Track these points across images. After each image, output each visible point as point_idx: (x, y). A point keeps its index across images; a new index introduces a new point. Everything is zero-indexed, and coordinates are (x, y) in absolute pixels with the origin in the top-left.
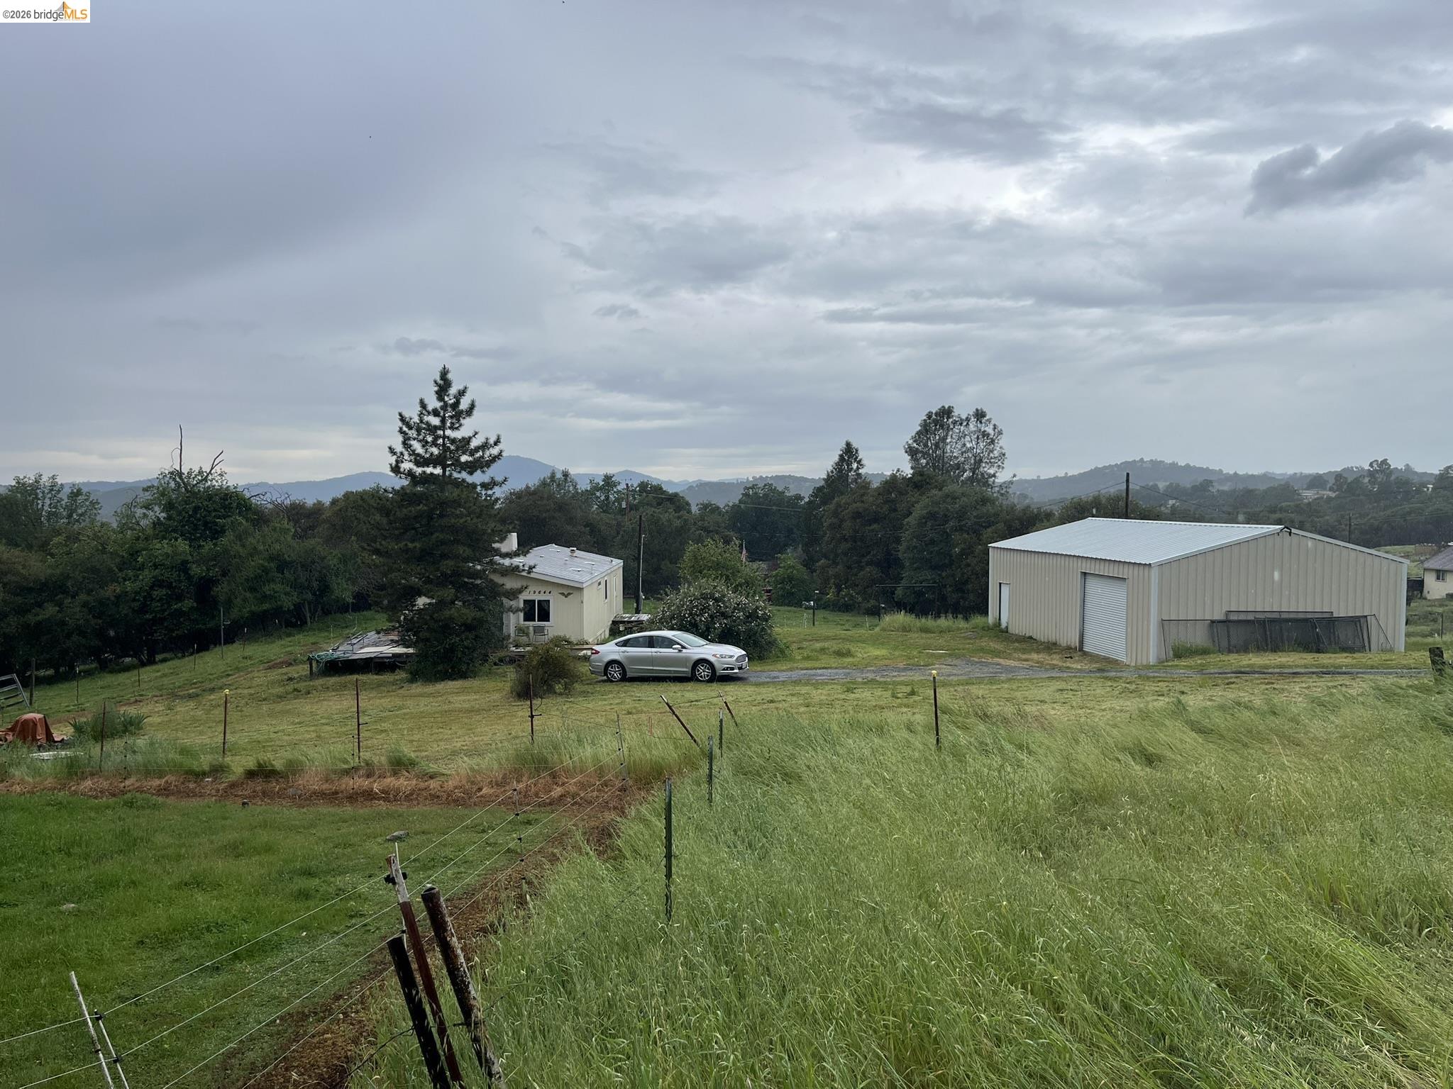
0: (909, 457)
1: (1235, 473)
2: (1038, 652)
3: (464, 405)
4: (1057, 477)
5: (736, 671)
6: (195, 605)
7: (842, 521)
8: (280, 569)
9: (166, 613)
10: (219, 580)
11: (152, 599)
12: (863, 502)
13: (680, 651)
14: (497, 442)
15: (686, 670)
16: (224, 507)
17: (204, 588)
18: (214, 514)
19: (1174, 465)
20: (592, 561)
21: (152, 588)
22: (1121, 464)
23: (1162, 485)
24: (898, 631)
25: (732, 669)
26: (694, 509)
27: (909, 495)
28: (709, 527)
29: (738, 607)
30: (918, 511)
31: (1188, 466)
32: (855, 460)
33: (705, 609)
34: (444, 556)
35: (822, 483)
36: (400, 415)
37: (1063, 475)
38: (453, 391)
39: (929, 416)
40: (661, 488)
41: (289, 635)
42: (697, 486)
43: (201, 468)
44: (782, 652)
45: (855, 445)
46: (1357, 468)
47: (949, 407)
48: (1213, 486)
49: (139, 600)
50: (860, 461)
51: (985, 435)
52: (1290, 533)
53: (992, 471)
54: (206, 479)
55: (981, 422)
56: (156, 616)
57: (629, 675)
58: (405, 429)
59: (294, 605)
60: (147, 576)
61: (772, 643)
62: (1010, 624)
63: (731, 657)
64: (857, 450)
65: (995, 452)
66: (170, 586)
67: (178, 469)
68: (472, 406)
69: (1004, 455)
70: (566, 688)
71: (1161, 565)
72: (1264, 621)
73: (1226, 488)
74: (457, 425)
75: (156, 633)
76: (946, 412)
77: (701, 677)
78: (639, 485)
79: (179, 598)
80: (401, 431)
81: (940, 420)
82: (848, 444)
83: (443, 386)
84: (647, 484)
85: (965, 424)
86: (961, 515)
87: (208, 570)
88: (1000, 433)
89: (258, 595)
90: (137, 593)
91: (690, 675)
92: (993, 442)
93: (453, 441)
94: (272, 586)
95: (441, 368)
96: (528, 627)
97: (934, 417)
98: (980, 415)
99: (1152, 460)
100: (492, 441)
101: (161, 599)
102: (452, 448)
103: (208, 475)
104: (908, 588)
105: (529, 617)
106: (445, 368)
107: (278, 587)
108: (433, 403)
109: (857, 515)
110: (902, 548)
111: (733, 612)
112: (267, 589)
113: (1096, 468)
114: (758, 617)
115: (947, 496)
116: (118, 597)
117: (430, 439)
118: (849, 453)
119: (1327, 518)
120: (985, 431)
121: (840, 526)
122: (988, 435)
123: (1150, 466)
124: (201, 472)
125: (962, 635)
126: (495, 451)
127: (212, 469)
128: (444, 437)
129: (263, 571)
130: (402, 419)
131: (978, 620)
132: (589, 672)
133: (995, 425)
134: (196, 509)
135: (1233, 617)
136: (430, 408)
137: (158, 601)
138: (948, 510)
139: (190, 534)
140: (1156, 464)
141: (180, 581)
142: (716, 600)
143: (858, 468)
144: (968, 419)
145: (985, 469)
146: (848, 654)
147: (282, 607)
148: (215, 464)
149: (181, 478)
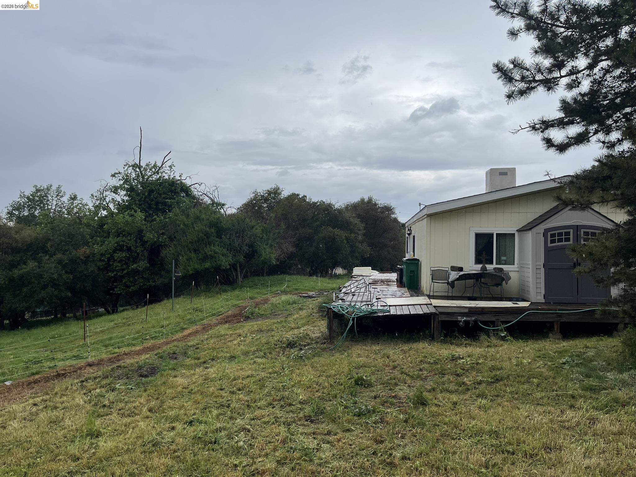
6: (147, 265)
8: (219, 234)
9: (125, 272)
10: (167, 245)
11: (115, 261)
16: (171, 191)
17: (155, 251)
18: (163, 196)
21: (114, 251)
43: (156, 162)
49: (103, 261)
54: (158, 172)
56: (117, 274)
59: (229, 265)
60: (112, 242)
66: (129, 249)
67: (138, 163)
75: (116, 288)
79: (135, 260)
87: (159, 237)
89: (201, 256)
90: (102, 255)
94: (212, 248)
101: (120, 261)
103: (160, 168)
107: (217, 249)
112: (209, 250)
116: (87, 257)
124: (155, 166)
127: (163, 164)
129: (205, 235)
134: (151, 192)
137: (119, 262)
141: (137, 247)
147: (220, 265)
148: (165, 161)
149: (140, 169)
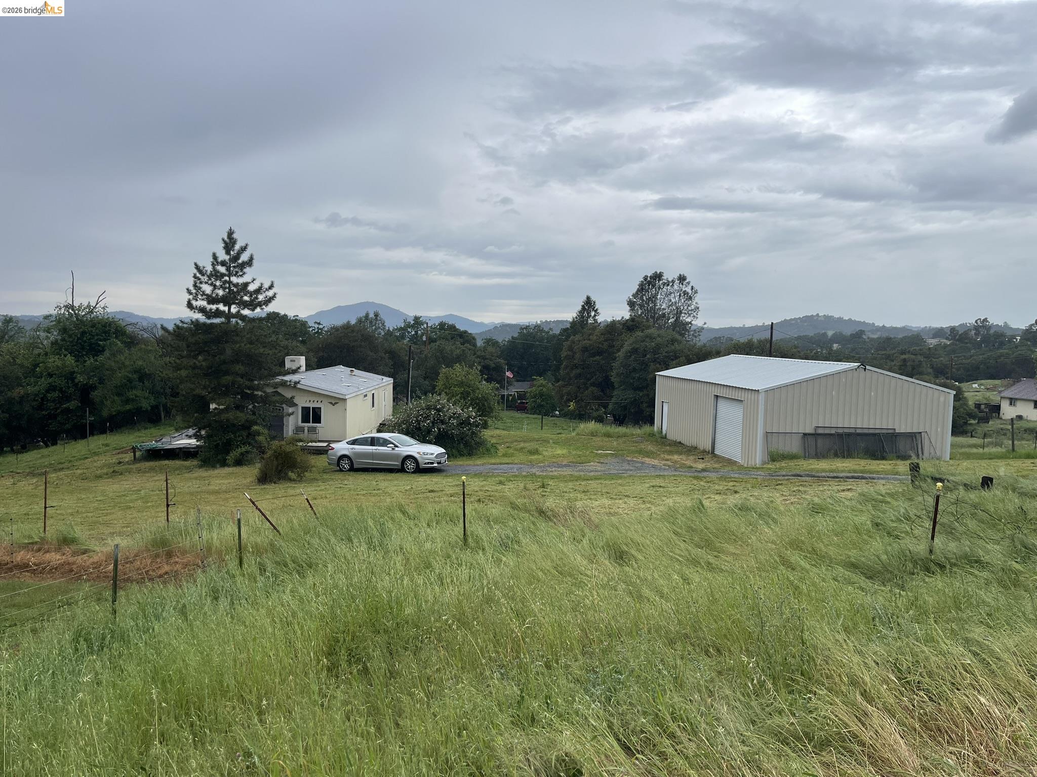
0: (629, 308)
1: (884, 326)
2: (680, 453)
3: (244, 257)
4: (757, 326)
5: (436, 465)
6: (80, 404)
7: (575, 353)
8: (141, 379)
9: (58, 411)
10: (96, 387)
11: (48, 400)
12: (589, 340)
13: (393, 449)
14: (271, 287)
15: (397, 463)
16: (105, 332)
17: (85, 392)
18: (96, 338)
19: (840, 319)
20: (365, 378)
21: (47, 391)
22: (803, 317)
23: (830, 333)
24: (588, 435)
25: (432, 463)
26: (480, 343)
27: (623, 336)
28: (485, 356)
29: (454, 416)
30: (626, 347)
31: (850, 320)
32: (593, 310)
33: (427, 418)
34: (227, 373)
35: (568, 326)
36: (196, 264)
37: (761, 324)
38: (237, 247)
39: (645, 278)
40: (455, 327)
41: (146, 428)
42: (500, 326)
43: (89, 303)
44: (488, 450)
45: (593, 298)
46: (969, 324)
47: (660, 273)
48: (865, 335)
49: (37, 400)
50: (597, 310)
51: (685, 293)
52: (865, 369)
53: (689, 320)
54: (92, 312)
55: (682, 284)
56: (51, 412)
57: (356, 466)
58: (198, 275)
59: (151, 406)
60: (44, 382)
61: (481, 443)
62: (668, 432)
63: (432, 454)
64: (594, 302)
65: (692, 306)
66: (61, 390)
67: (71, 303)
68: (251, 259)
69: (698, 308)
70: (299, 475)
71: (767, 391)
72: (842, 435)
73: (875, 336)
74: (241, 273)
76: (658, 276)
77: (408, 469)
78: (439, 324)
79: (68, 399)
80: (195, 277)
81: (653, 281)
82: (588, 298)
83: (229, 244)
84: (445, 324)
85: (671, 284)
86: (656, 351)
87: (89, 378)
88: (696, 292)
89: (123, 398)
90: (36, 395)
91: (400, 467)
92: (690, 298)
93: (236, 285)
94: (134, 392)
95: (227, 229)
96: (304, 427)
97: (649, 279)
98: (682, 279)
99: (825, 315)
100: (266, 285)
101: (54, 400)
102: (235, 290)
103: (94, 308)
104: (616, 403)
105: (305, 419)
106: (231, 229)
107: (138, 393)
108: (222, 256)
109: (585, 349)
110: (614, 373)
111: (449, 420)
112: (131, 394)
113: (785, 320)
114: (470, 424)
115: (647, 337)
116: (22, 398)
117: (218, 283)
118: (589, 304)
119: (942, 359)
120: (685, 291)
121: (573, 356)
122: (688, 293)
123: (823, 319)
124: (89, 306)
125: (634, 439)
126: (270, 293)
127: (97, 304)
128: (230, 282)
129: (128, 381)
130: (197, 267)
131: (647, 429)
132: (327, 464)
133: (692, 287)
134: (84, 333)
135: (820, 431)
136: (220, 260)
137: (52, 401)
138: (646, 347)
139: (79, 352)
140: (828, 318)
141: (69, 387)
142: (439, 410)
143: (595, 316)
144: (673, 282)
145: (684, 318)
146: (536, 452)
147: (141, 408)
148: (99, 300)
149: (73, 310)
